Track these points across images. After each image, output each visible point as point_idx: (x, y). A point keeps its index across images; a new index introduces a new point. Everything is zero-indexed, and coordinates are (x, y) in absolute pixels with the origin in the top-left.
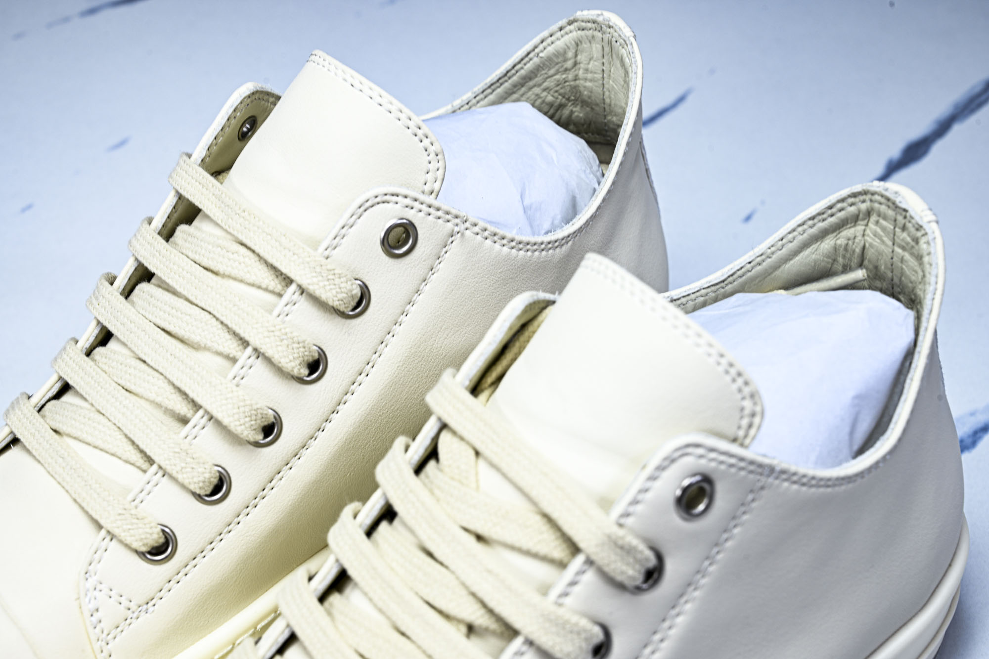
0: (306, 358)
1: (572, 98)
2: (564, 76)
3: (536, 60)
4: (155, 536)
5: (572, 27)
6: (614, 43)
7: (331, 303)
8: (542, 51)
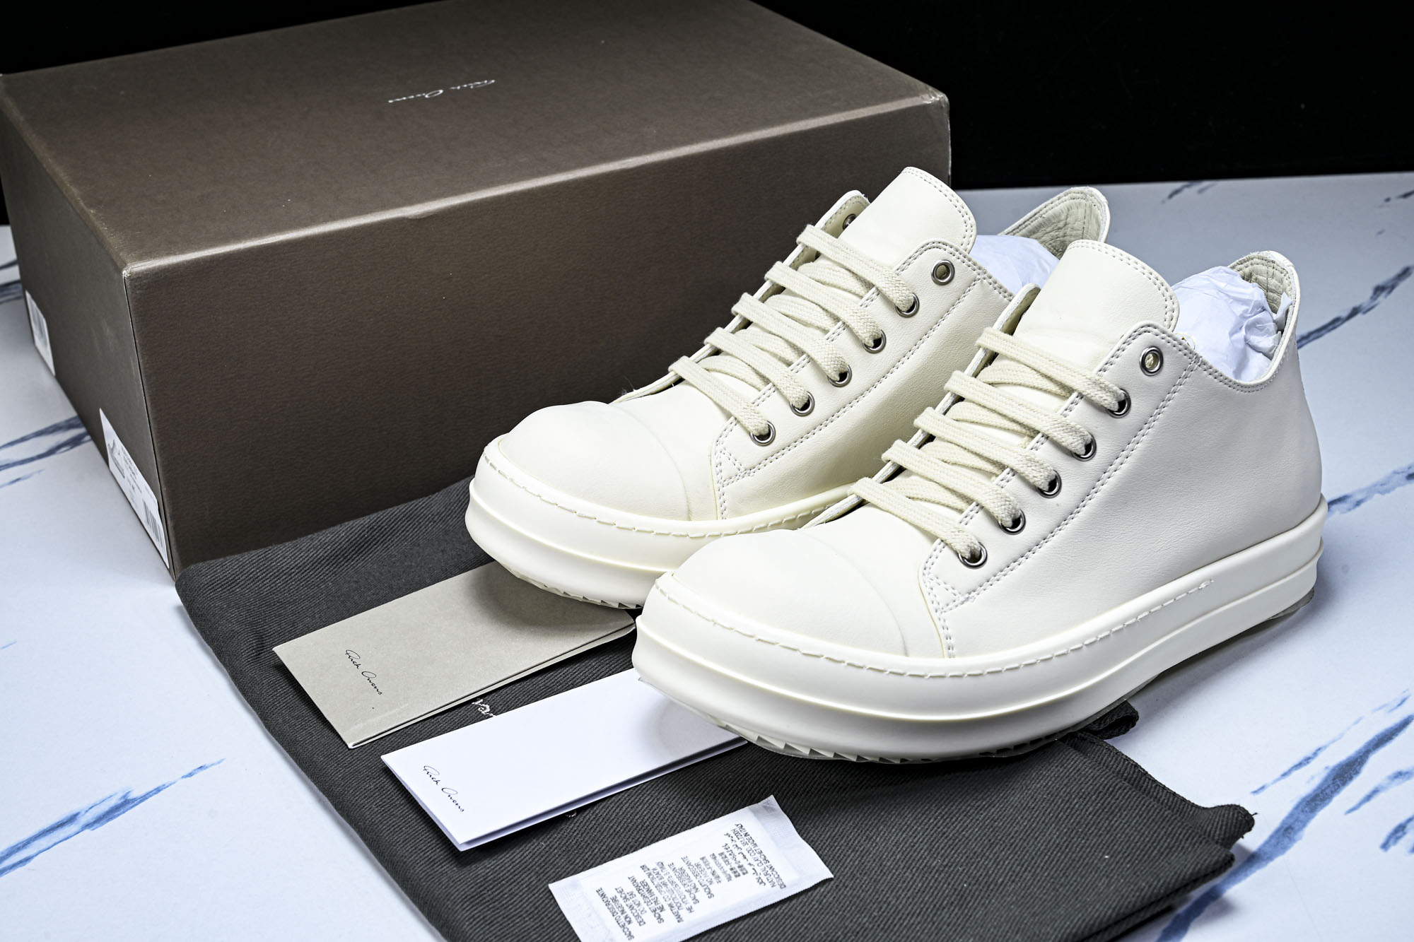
0: (874, 334)
1: (1061, 250)
2: (1057, 233)
3: (1040, 220)
4: (764, 425)
5: (1066, 197)
6: (1093, 207)
7: (894, 301)
8: (1044, 214)
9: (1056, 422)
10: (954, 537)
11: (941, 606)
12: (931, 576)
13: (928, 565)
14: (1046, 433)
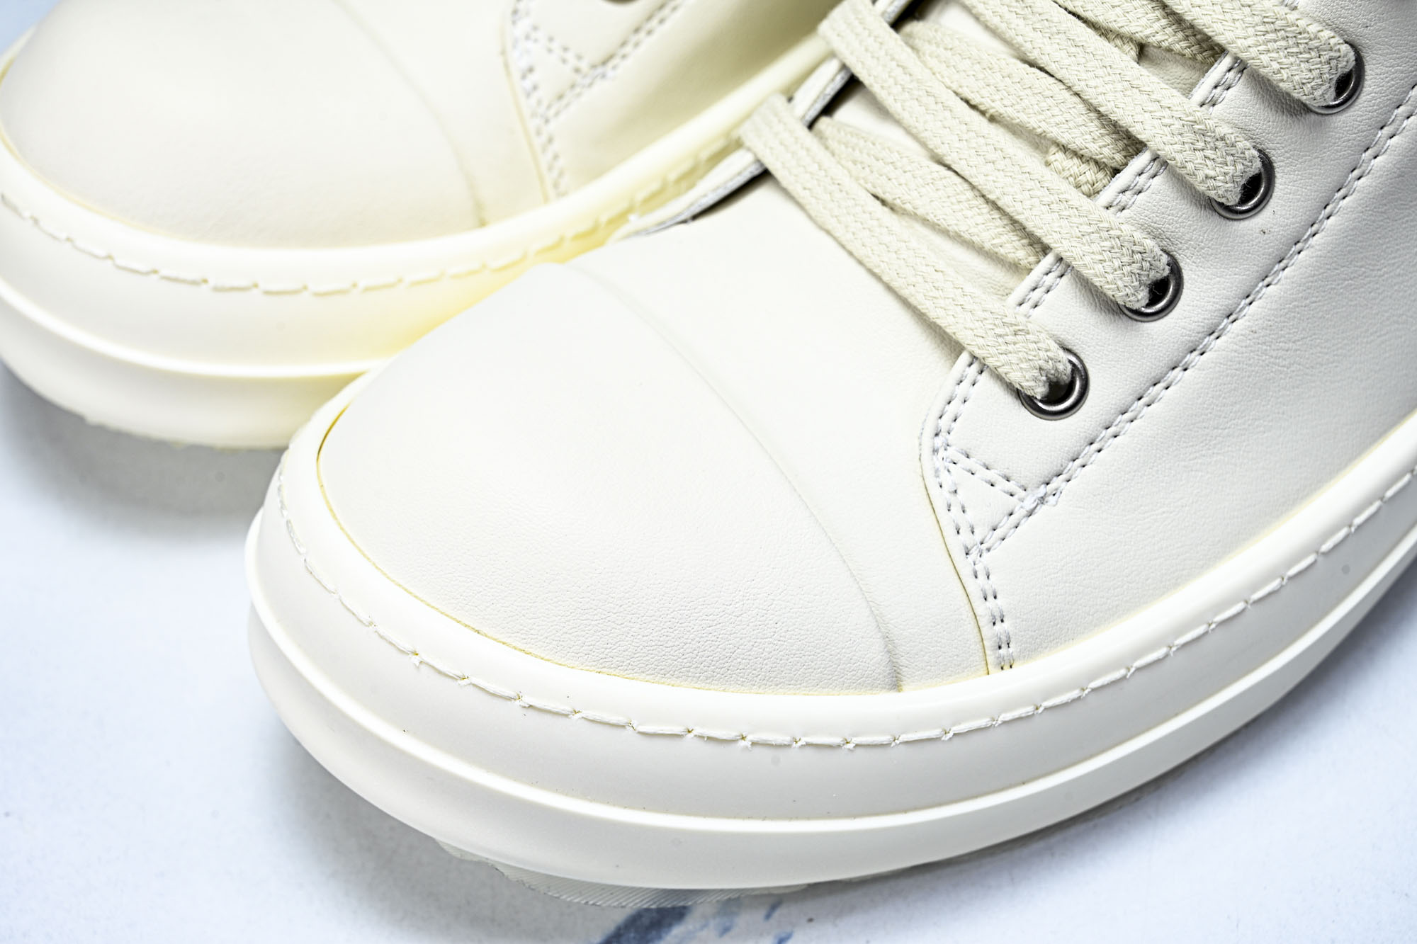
9: (1269, 27)
10: (1004, 348)
11: (978, 537)
12: (952, 453)
13: (944, 423)
14: (1243, 56)
